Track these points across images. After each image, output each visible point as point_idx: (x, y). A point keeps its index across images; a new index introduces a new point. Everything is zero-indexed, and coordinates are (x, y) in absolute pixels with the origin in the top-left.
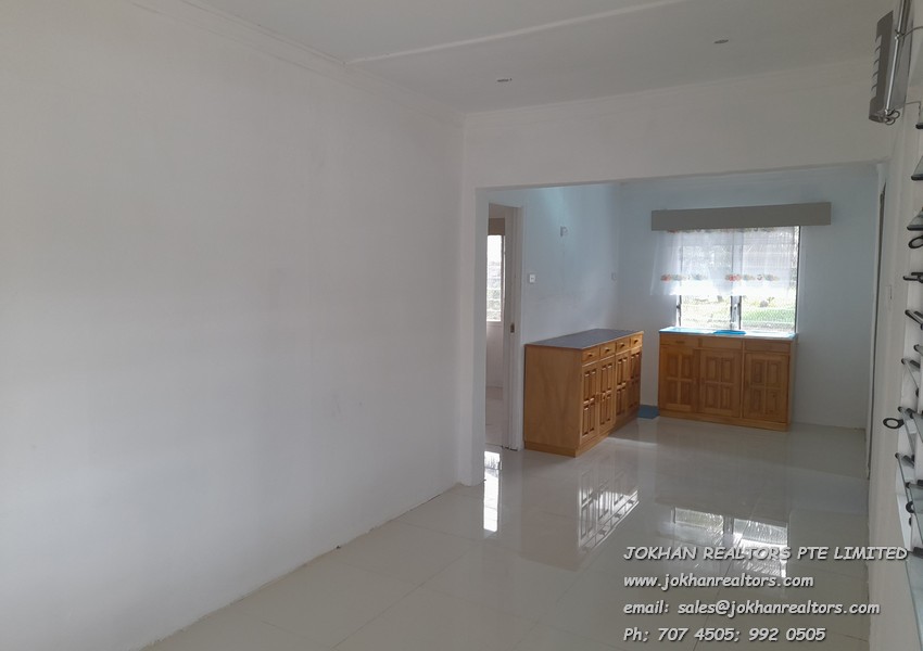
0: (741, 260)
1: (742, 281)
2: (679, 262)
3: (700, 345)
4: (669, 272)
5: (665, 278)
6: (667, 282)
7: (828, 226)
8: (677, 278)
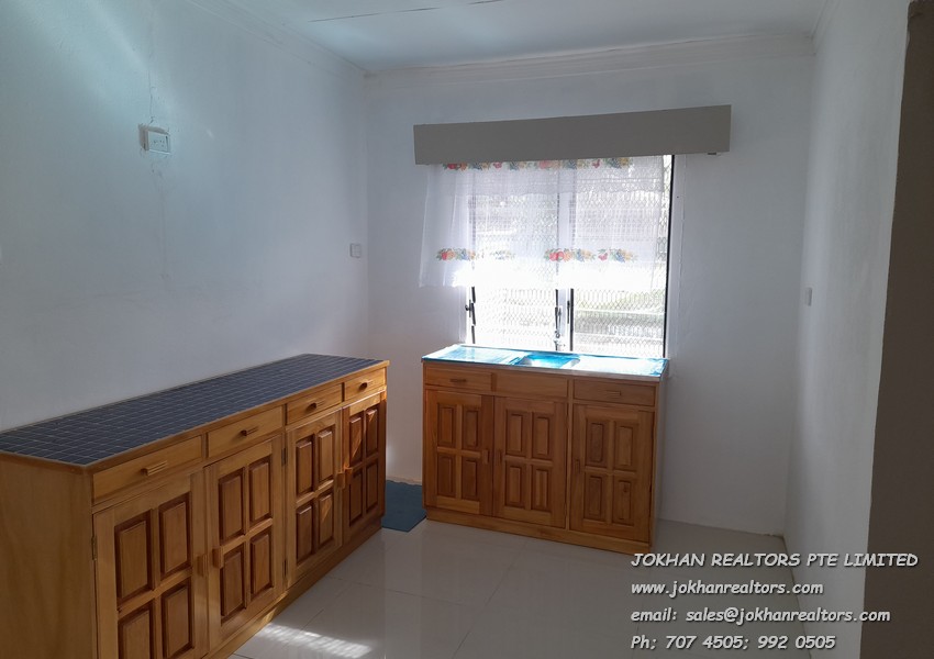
0: (572, 220)
1: (574, 262)
2: (467, 227)
3: (493, 388)
4: (450, 244)
5: (443, 255)
6: (446, 263)
7: (722, 157)
8: (463, 255)
